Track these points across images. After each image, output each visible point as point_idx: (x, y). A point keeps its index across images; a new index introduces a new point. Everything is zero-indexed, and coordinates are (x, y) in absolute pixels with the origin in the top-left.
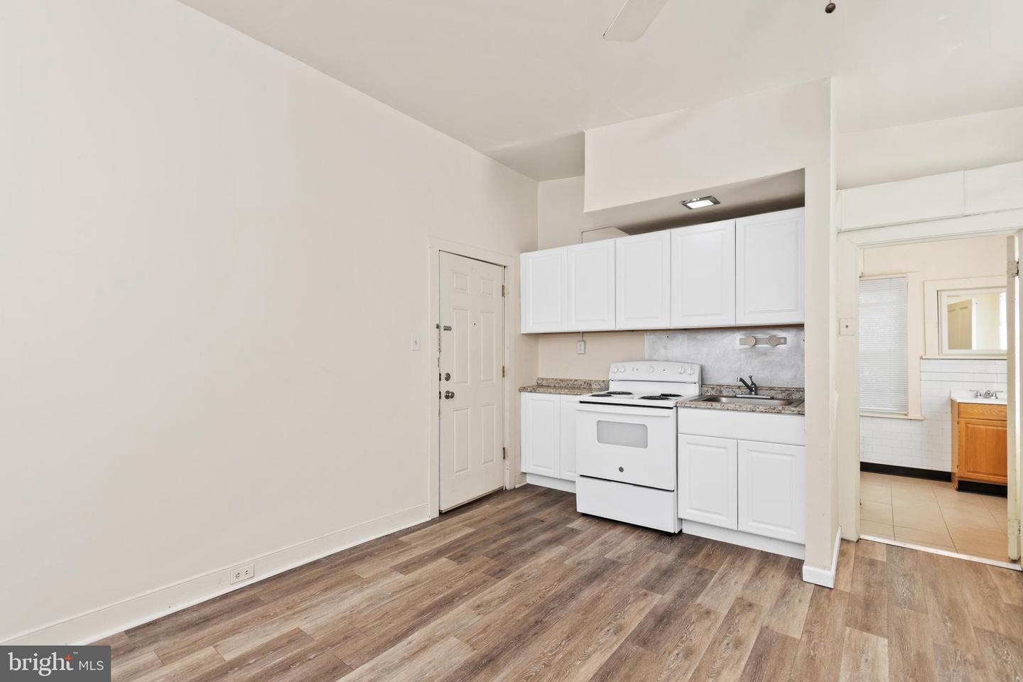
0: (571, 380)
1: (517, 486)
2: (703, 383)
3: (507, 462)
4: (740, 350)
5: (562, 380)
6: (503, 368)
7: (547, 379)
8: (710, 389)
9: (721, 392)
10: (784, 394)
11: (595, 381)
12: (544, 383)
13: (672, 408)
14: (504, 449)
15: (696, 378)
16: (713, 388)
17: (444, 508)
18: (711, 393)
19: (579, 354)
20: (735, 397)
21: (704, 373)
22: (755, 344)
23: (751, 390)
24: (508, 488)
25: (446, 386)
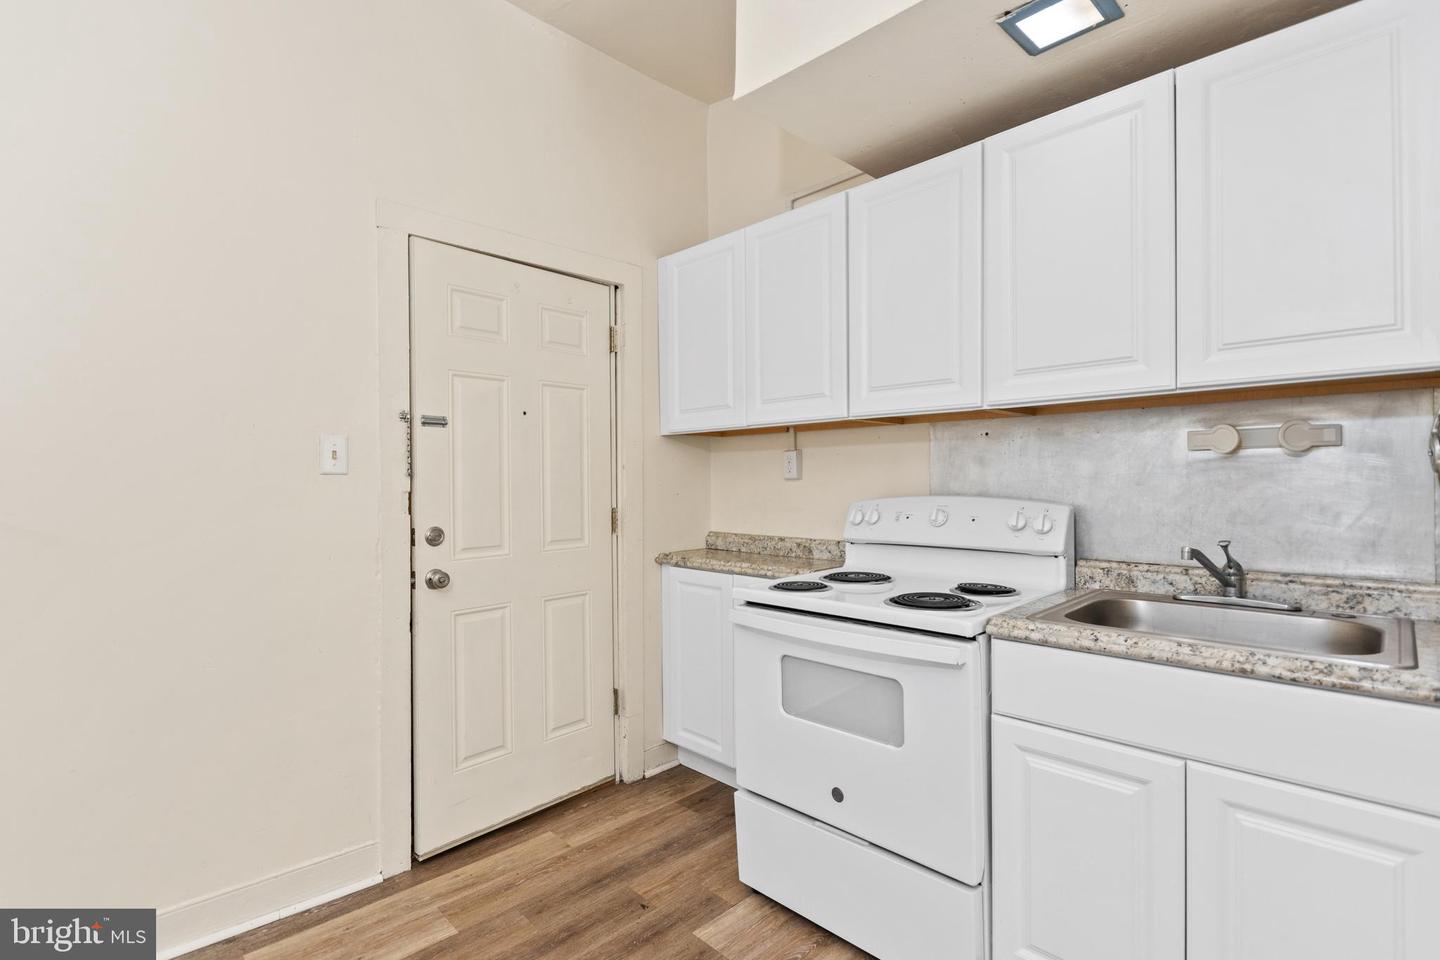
0: (771, 538)
1: (648, 775)
2: (1078, 553)
3: (624, 722)
4: (1189, 465)
5: (753, 539)
6: (614, 512)
7: (725, 535)
8: (1099, 574)
9: (1131, 581)
10: (1335, 597)
11: (822, 542)
12: (720, 544)
13: (974, 639)
14: (616, 692)
15: (1058, 541)
16: (1108, 572)
17: (425, 849)
18: (1100, 584)
19: (788, 479)
20: (1175, 599)
21: (1082, 526)
22: (1239, 447)
23: (1226, 584)
24: (627, 779)
25: (429, 560)
